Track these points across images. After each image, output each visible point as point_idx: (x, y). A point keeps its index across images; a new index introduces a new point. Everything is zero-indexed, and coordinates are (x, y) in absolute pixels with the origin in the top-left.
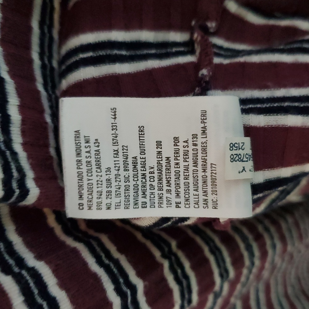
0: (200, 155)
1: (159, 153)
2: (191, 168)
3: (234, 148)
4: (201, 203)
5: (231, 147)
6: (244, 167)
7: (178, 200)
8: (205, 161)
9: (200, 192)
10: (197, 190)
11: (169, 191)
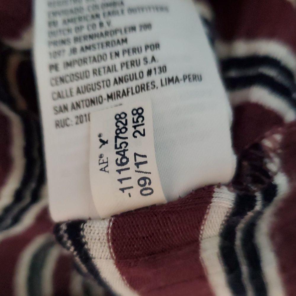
0: (133, 84)
1: (133, 29)
2: (112, 76)
3: (136, 117)
4: (61, 102)
5: (137, 110)
6: (107, 142)
7: (61, 66)
8: (125, 93)
9: (77, 98)
10: (79, 91)
11: (74, 51)
